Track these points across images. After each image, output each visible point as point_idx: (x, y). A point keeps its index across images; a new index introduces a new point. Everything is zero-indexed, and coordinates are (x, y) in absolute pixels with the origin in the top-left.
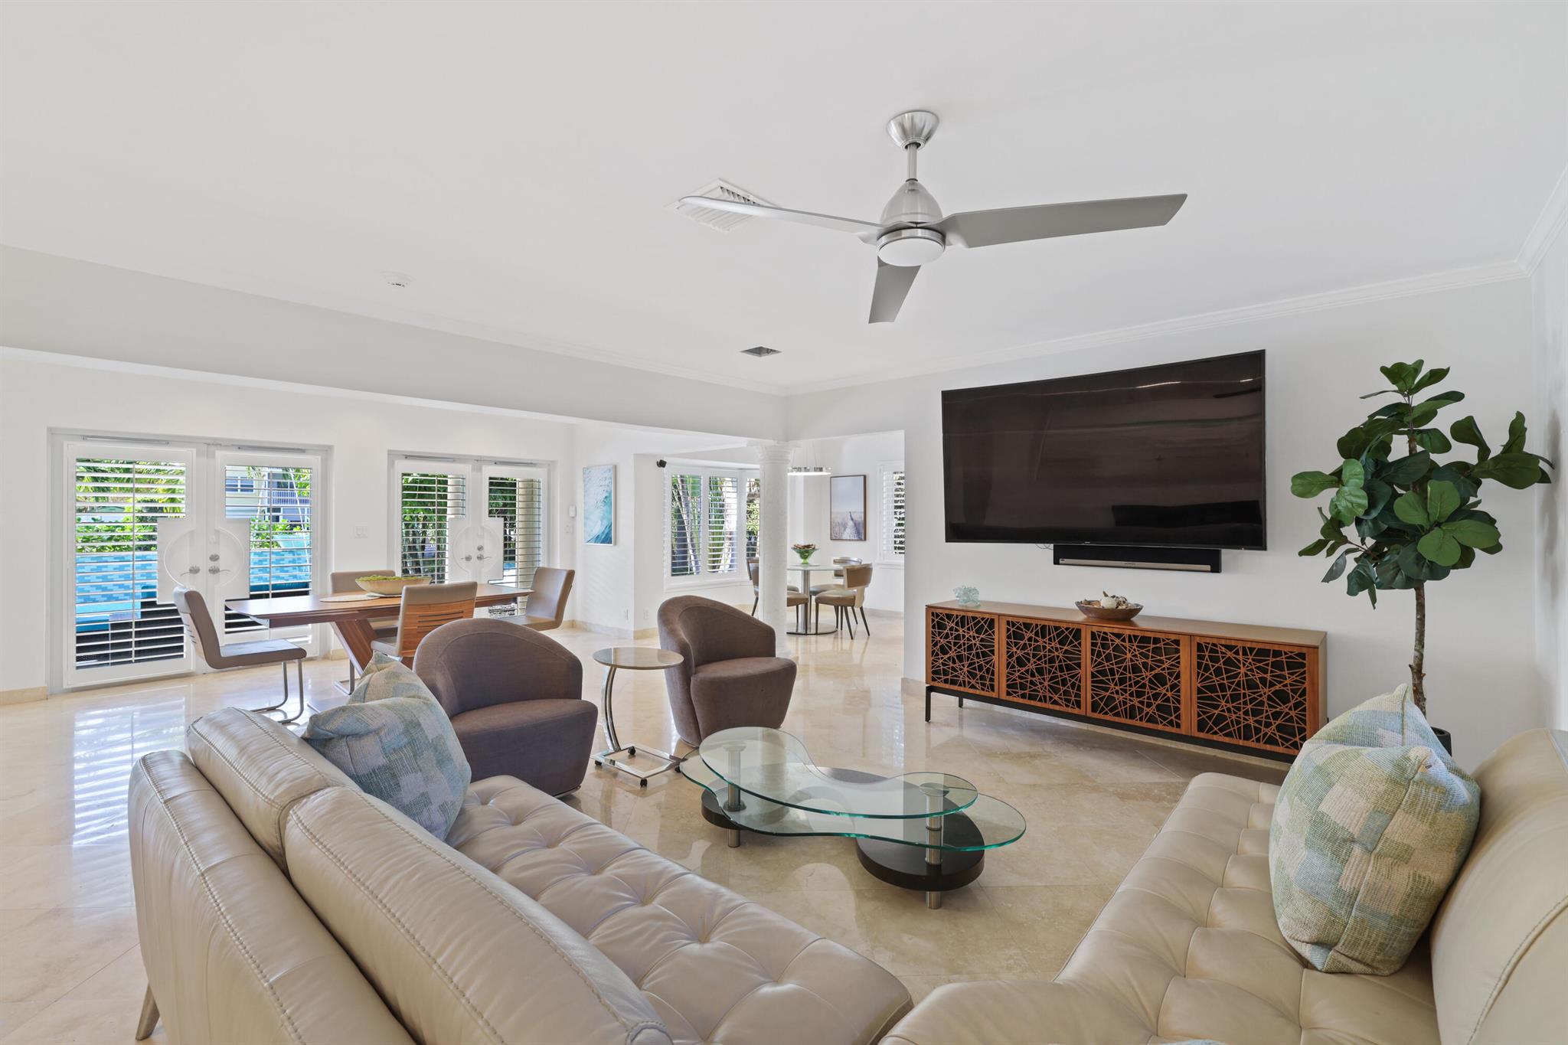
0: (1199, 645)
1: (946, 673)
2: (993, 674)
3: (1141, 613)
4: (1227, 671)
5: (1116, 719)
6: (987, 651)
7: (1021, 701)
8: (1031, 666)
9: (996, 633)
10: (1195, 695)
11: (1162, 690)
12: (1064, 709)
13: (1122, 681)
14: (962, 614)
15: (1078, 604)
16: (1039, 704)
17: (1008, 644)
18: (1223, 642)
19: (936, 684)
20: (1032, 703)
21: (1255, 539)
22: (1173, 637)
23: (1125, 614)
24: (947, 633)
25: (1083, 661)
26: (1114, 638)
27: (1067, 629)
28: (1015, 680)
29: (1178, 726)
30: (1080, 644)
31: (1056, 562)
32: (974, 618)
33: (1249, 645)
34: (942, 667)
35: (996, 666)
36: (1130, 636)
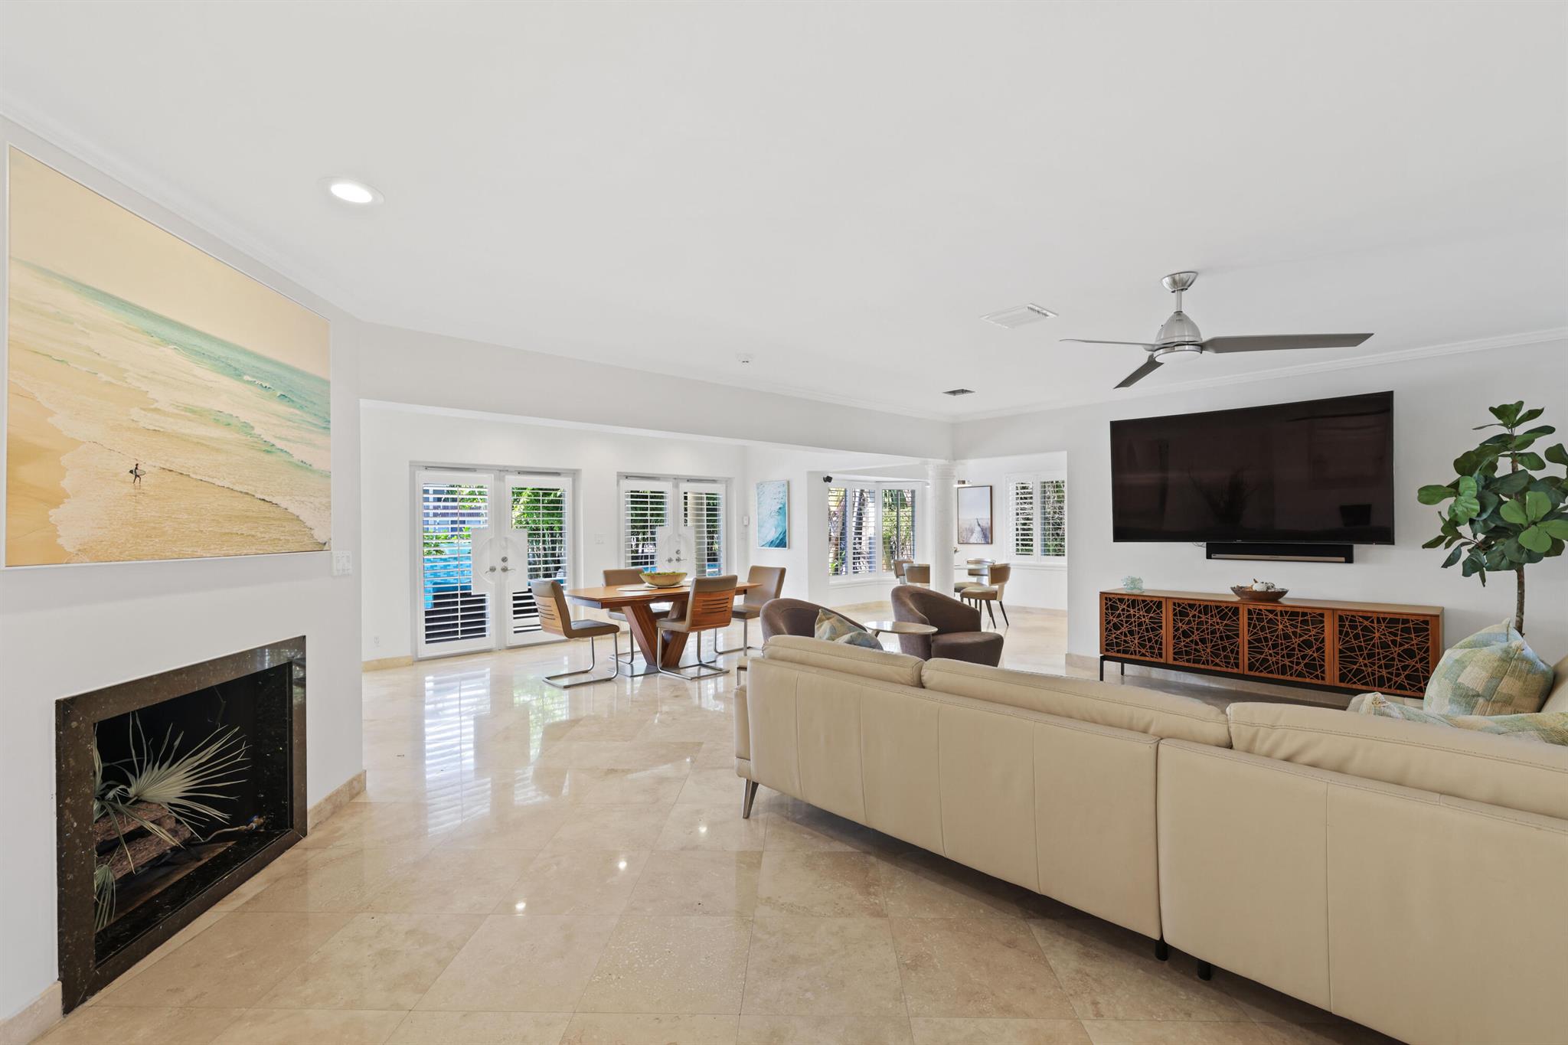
0: (1340, 617)
1: (1118, 645)
2: (1161, 644)
3: (1286, 596)
4: (1364, 636)
5: (1270, 676)
6: (1156, 626)
7: (1187, 664)
8: (1196, 637)
9: (1164, 612)
10: (1337, 655)
11: (1309, 652)
12: (1224, 669)
13: (1275, 646)
14: (1133, 598)
15: (1233, 589)
16: (1202, 666)
17: (1174, 620)
18: (1360, 614)
19: (1109, 654)
20: (1196, 666)
21: (1385, 536)
22: (1318, 612)
23: (1274, 596)
24: (1119, 613)
25: (1241, 632)
26: (1267, 613)
27: (1226, 607)
28: (1180, 648)
29: (1323, 679)
30: (1238, 619)
31: (1209, 557)
32: (1144, 601)
33: (1382, 616)
34: (1115, 640)
35: (1164, 638)
36: (1281, 611)
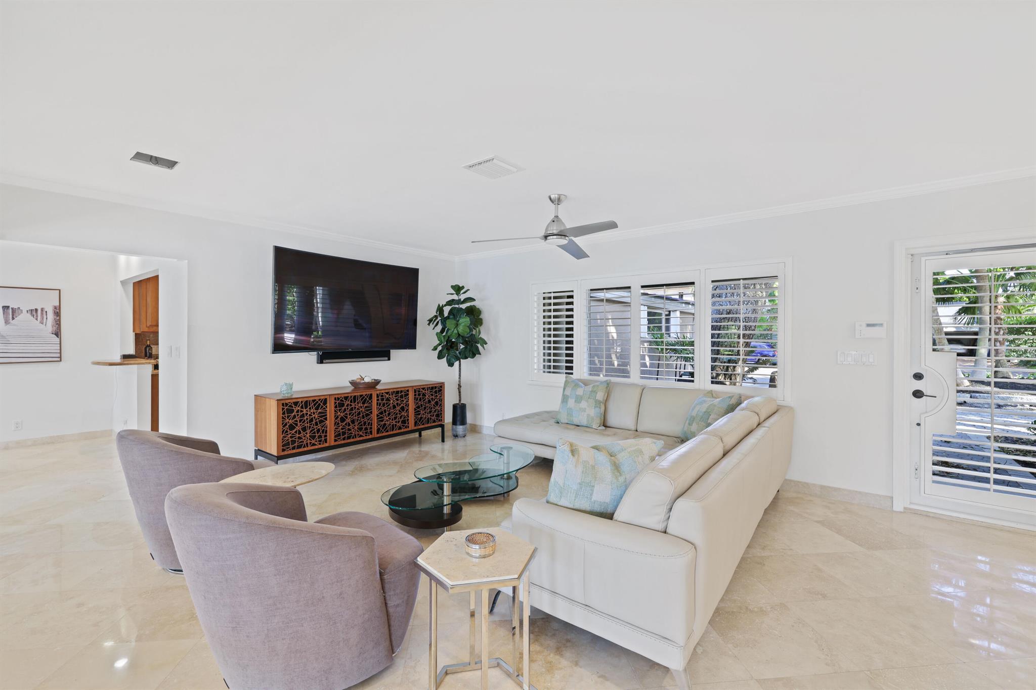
0: (415, 390)
1: (293, 443)
2: (326, 432)
3: (381, 382)
4: (423, 398)
5: (387, 434)
6: (322, 419)
7: (343, 442)
8: (348, 420)
9: (328, 407)
10: (413, 412)
11: (403, 413)
12: (365, 438)
13: (389, 415)
14: (305, 399)
16: (352, 440)
17: (335, 411)
18: (422, 387)
19: (286, 452)
20: (349, 441)
22: (407, 389)
24: (295, 415)
25: (373, 410)
26: (386, 395)
27: (366, 395)
28: (339, 431)
29: (408, 427)
30: (372, 401)
32: (314, 401)
33: (429, 386)
34: (290, 440)
35: (328, 427)
36: (392, 392)
